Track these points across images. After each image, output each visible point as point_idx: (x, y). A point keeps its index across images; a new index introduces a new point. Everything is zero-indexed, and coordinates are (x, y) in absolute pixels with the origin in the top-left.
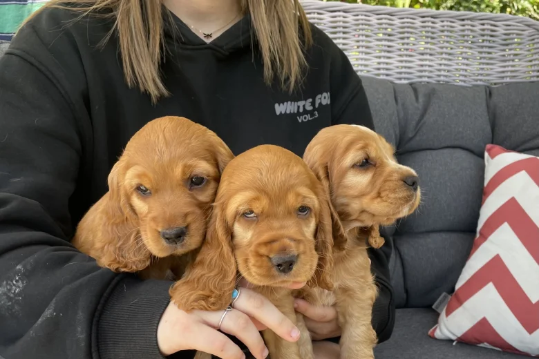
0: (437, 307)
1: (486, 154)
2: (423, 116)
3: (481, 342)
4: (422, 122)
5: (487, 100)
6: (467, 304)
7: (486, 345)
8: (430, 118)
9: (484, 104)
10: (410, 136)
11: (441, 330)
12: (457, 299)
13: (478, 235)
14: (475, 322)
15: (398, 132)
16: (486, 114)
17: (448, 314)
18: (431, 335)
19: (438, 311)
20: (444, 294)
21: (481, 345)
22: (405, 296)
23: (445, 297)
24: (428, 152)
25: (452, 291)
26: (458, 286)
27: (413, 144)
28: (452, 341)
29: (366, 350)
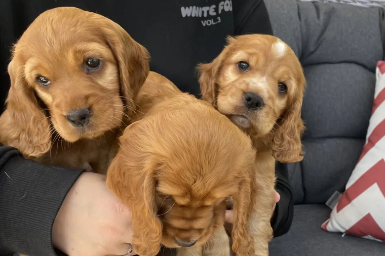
0: (330, 204)
1: (378, 70)
2: (323, 32)
3: (366, 235)
4: (323, 37)
5: (380, 21)
6: (355, 201)
7: (370, 237)
8: (329, 34)
9: (377, 24)
10: (312, 49)
11: (332, 224)
12: (346, 197)
13: (367, 142)
14: (361, 217)
15: (300, 46)
16: (378, 33)
17: (338, 210)
18: (324, 228)
19: (331, 207)
20: (336, 192)
21: (366, 237)
22: (302, 194)
23: (337, 195)
24: (327, 65)
25: (343, 190)
26: (348, 186)
27: (314, 58)
28: (341, 233)
29: (262, 243)
